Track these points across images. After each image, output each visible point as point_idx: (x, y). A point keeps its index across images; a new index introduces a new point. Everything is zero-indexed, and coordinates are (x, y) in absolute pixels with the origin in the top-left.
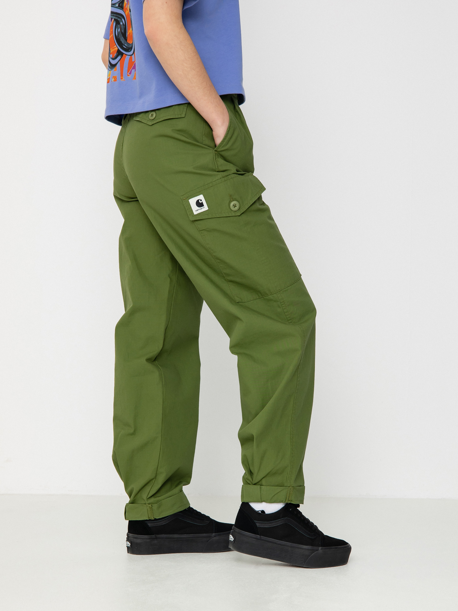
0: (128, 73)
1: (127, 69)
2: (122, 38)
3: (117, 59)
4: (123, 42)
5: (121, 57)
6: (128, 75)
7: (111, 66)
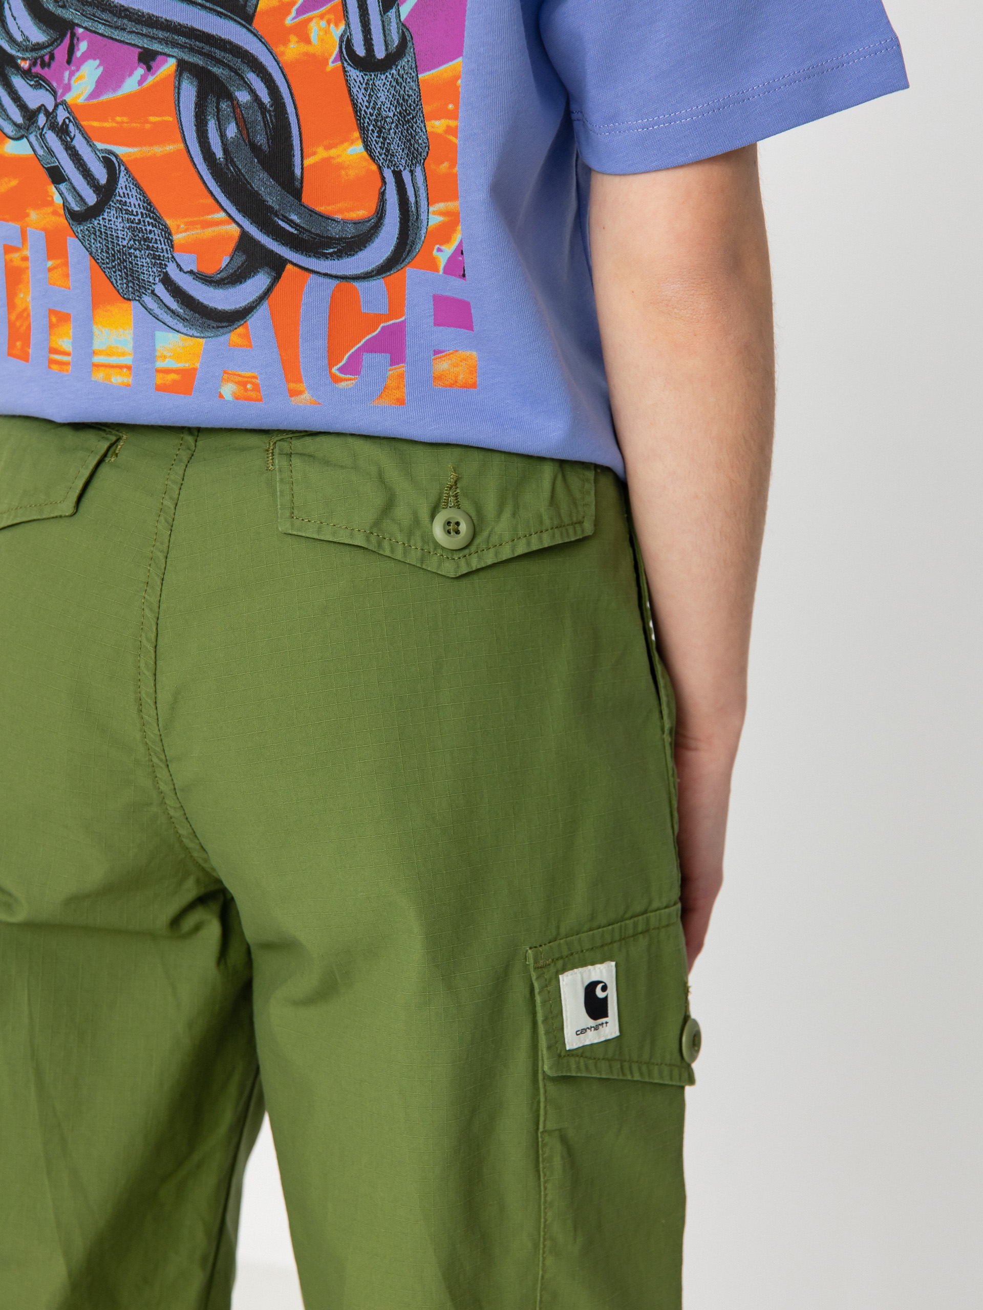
0: (330, 369)
1: (322, 343)
2: (263, 175)
3: (243, 286)
4: (271, 201)
5: (276, 279)
6: (336, 380)
7: (197, 315)
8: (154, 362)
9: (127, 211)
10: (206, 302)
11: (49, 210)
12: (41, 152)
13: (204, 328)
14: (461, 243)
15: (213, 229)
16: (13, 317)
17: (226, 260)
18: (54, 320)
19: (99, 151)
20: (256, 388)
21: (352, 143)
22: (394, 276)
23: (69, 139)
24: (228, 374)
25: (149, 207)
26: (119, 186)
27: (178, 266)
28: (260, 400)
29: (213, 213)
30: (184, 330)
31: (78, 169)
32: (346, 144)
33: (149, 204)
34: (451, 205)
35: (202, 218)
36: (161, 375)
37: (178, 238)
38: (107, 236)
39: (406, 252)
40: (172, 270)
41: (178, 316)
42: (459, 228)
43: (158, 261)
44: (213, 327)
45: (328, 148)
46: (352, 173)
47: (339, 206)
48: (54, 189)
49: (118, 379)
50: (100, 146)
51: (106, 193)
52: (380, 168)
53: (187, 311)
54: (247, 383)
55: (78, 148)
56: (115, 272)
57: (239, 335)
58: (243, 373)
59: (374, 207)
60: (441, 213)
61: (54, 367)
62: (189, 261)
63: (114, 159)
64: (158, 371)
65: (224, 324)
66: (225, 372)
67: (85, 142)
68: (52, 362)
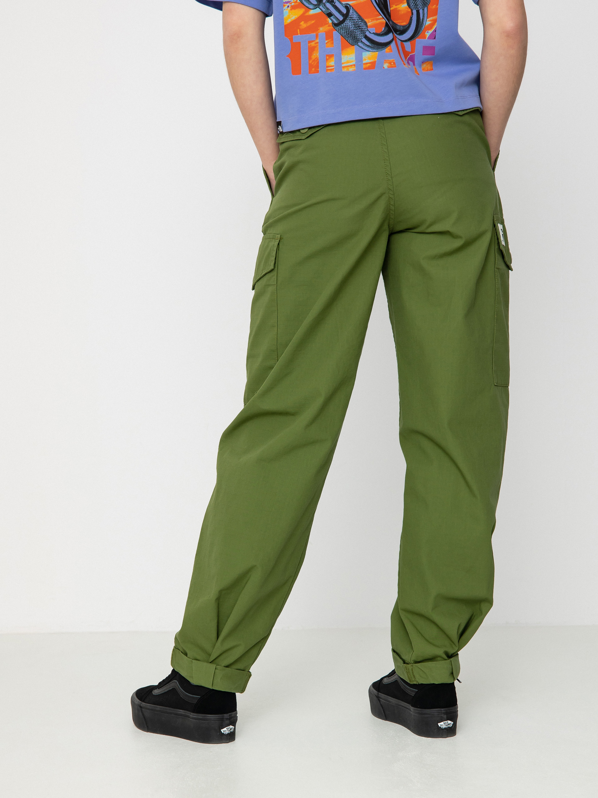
0: (406, 62)
1: (403, 55)
3: (388, 36)
7: (375, 45)
8: (362, 61)
9: (353, 20)
10: (378, 41)
11: (327, 25)
12: (324, 10)
13: (378, 49)
14: (436, 27)
15: (379, 20)
16: (311, 62)
17: (383, 29)
18: (328, 57)
19: (344, 4)
20: (394, 63)
21: (404, 3)
22: (413, 41)
23: (334, 3)
24: (386, 61)
25: (360, 17)
26: (350, 13)
27: (369, 32)
28: (396, 67)
29: (379, 16)
30: (371, 50)
31: (337, 11)
32: (401, 4)
33: (360, 16)
34: (434, 18)
35: (376, 18)
36: (364, 65)
37: (369, 24)
38: (347, 29)
39: (418, 32)
40: (368, 34)
41: (370, 47)
42: (436, 23)
43: (363, 32)
44: (381, 48)
45: (396, 5)
46: (403, 12)
47: (399, 21)
48: (329, 19)
49: (351, 69)
50: (344, 3)
51: (346, 16)
52: (412, 10)
53: (372, 45)
54: (391, 63)
55: (337, 5)
56: (349, 38)
57: (388, 49)
58: (390, 60)
59: (408, 22)
60: (431, 21)
61: (329, 71)
62: (373, 30)
63: (348, 6)
64: (364, 64)
65: (384, 46)
66: (385, 60)
67: (339, 3)
68: (327, 70)
